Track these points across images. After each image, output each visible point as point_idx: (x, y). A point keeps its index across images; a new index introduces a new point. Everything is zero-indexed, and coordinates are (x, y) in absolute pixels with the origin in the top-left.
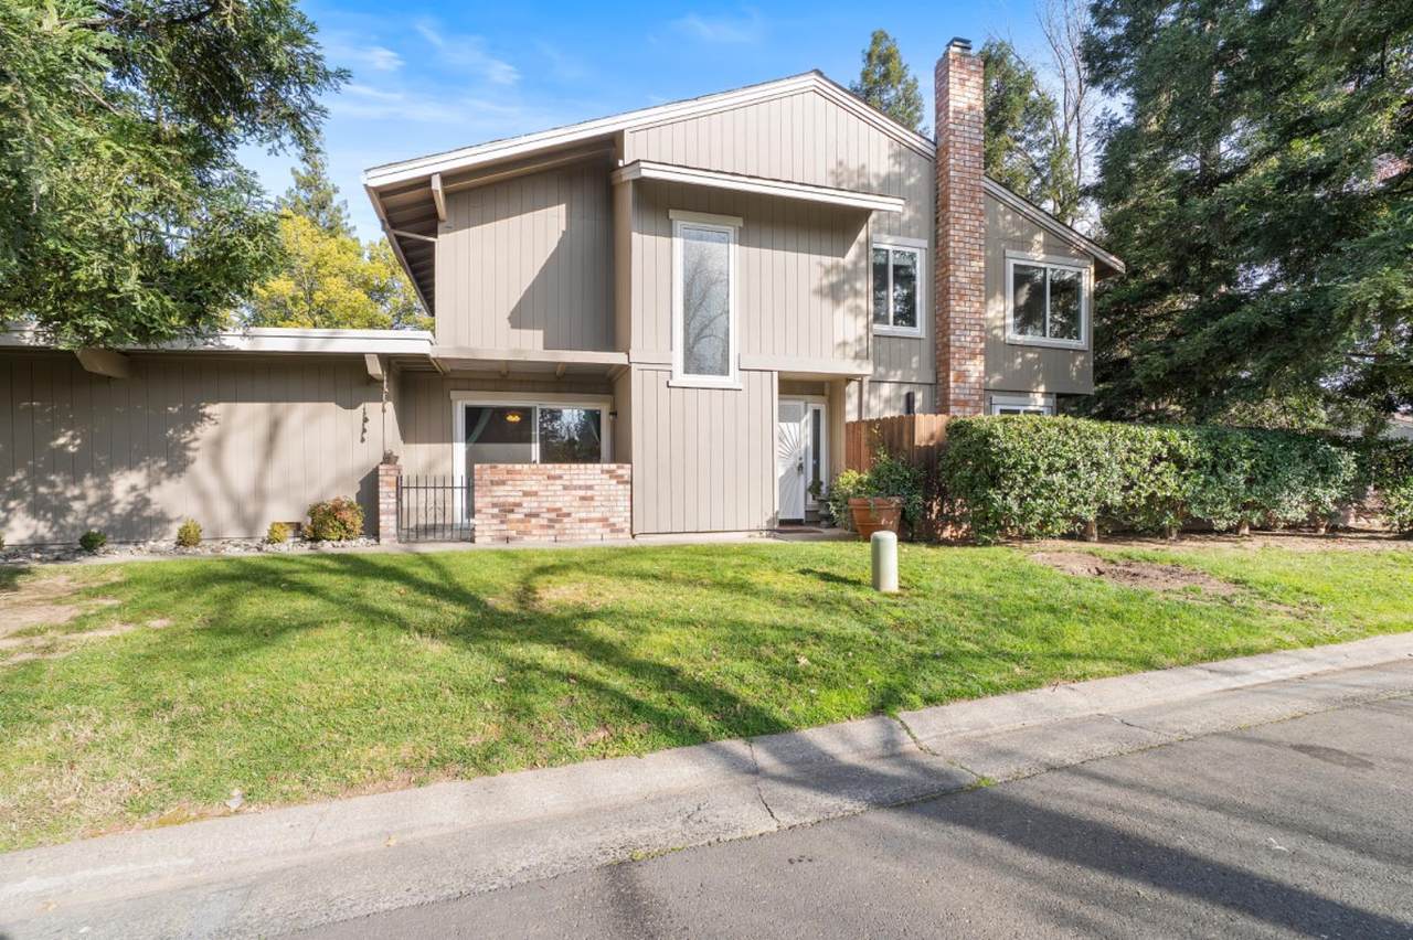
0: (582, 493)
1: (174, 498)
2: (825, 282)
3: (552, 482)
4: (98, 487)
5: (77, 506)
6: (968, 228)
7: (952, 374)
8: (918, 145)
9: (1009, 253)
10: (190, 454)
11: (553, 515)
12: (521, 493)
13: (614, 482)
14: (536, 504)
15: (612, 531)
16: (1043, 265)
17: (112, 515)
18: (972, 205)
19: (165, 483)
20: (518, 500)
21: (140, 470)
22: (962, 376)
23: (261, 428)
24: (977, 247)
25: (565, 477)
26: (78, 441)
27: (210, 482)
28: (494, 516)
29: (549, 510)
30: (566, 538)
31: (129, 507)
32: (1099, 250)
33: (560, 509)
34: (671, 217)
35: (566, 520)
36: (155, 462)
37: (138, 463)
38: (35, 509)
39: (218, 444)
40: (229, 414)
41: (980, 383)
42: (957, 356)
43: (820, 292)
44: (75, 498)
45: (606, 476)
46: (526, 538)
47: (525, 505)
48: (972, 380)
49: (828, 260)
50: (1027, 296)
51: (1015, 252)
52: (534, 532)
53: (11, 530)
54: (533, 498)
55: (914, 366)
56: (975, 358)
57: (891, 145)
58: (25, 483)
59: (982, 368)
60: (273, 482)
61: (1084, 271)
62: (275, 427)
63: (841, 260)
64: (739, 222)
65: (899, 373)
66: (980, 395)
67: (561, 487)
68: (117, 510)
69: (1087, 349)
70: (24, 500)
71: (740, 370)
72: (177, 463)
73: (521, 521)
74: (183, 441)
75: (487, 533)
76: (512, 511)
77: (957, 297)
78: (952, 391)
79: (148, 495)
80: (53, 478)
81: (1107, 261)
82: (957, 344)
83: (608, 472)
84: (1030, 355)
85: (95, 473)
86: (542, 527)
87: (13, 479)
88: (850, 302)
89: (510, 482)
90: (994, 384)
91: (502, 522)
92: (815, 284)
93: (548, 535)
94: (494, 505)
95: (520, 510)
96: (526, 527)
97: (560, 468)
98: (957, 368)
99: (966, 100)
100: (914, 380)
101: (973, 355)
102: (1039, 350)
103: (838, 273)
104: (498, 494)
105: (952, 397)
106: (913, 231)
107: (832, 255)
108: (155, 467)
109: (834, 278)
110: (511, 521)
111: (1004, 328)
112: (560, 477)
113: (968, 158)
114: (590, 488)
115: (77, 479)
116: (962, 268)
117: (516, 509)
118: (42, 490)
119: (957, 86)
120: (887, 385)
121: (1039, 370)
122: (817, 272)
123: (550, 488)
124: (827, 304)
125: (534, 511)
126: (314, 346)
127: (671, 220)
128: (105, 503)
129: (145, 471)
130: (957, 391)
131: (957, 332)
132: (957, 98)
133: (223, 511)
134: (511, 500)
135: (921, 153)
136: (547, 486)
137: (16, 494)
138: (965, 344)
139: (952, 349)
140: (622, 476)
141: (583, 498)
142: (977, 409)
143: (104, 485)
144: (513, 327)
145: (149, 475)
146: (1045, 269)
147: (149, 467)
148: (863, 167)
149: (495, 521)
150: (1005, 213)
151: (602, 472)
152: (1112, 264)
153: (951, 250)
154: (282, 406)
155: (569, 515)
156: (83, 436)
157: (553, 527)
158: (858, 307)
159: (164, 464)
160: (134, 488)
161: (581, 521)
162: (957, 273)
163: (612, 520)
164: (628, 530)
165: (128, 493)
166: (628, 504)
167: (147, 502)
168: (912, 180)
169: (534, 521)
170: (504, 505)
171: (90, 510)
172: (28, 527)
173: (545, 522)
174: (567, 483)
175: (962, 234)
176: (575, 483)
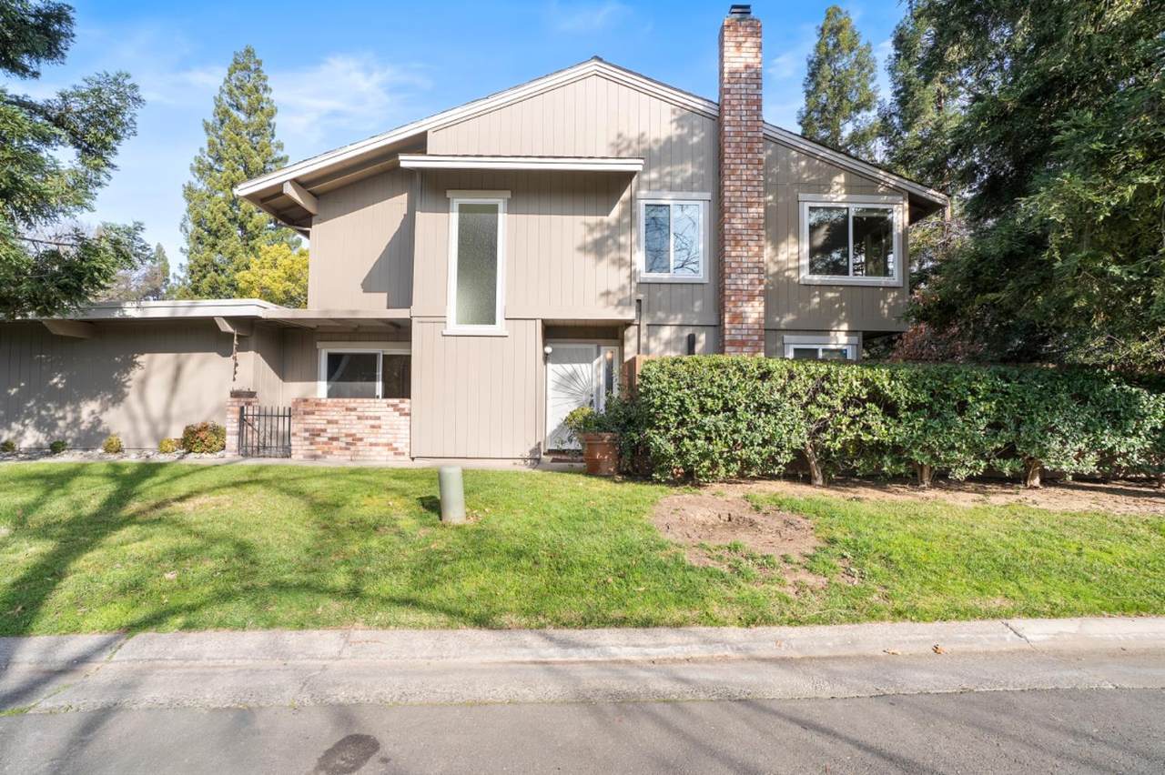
0: (372, 422)
1: (115, 420)
2: (589, 239)
3: (348, 413)
4: (74, 411)
5: (61, 423)
6: (744, 177)
7: (727, 316)
8: (701, 108)
9: (802, 197)
10: (126, 390)
11: (350, 440)
12: (325, 422)
13: (397, 413)
14: (337, 430)
15: (396, 454)
16: (844, 205)
17: (80, 430)
18: (750, 156)
19: (111, 409)
20: (323, 427)
21: (96, 401)
22: (738, 317)
23: (170, 371)
24: (756, 194)
25: (359, 409)
26: (64, 381)
27: (137, 409)
28: (305, 439)
29: (347, 435)
30: (359, 458)
31: (90, 425)
32: (913, 184)
33: (354, 435)
34: (448, 196)
35: (359, 443)
36: (106, 395)
37: (96, 396)
38: (39, 426)
39: (143, 382)
40: (151, 361)
41: (759, 324)
42: (733, 298)
43: (583, 249)
44: (60, 418)
45: (391, 409)
46: (328, 457)
47: (328, 431)
48: (750, 321)
49: (592, 220)
50: (825, 237)
51: (809, 195)
52: (335, 452)
53: (26, 438)
54: (335, 426)
55: (696, 310)
56: (754, 300)
57: (674, 112)
58: (35, 408)
59: (761, 309)
60: (175, 410)
61: (895, 207)
62: (179, 370)
63: (606, 219)
64: (508, 194)
65: (680, 316)
66: (760, 336)
67: (356, 418)
68: (83, 427)
69: (901, 285)
70: (33, 419)
71: (507, 319)
72: (118, 396)
73: (325, 443)
74: (123, 380)
75: (300, 452)
76: (319, 435)
77: (733, 243)
78: (727, 332)
79: (101, 418)
80: (49, 405)
81: (924, 195)
82: (733, 287)
83: (392, 405)
84: (830, 295)
85: (72, 403)
86: (341, 449)
87: (29, 405)
88: (613, 255)
89: (317, 413)
90: (786, 324)
91: (311, 444)
92: (579, 242)
93: (345, 455)
94: (306, 430)
95: (325, 435)
96: (329, 448)
97: (355, 402)
98: (733, 309)
99: (743, 60)
100: (695, 323)
101: (751, 297)
102: (841, 289)
103: (602, 230)
104: (311, 421)
105: (727, 338)
106: (695, 185)
107: (597, 215)
108: (105, 399)
109: (597, 235)
110: (319, 443)
111: (798, 269)
112: (355, 409)
113: (744, 113)
114: (379, 418)
115: (61, 406)
116: (739, 215)
117: (322, 434)
118: (43, 413)
119: (732, 49)
120: (668, 328)
121: (841, 309)
122: (582, 230)
123: (348, 417)
124: (590, 259)
125: (335, 436)
126: (181, 313)
127: (449, 199)
128: (76, 422)
129: (99, 401)
130: (733, 332)
131: (733, 276)
132: (732, 60)
133: (144, 429)
134: (318, 427)
135: (704, 114)
136: (345, 416)
137: (29, 415)
138: (741, 287)
139: (727, 292)
140: (403, 409)
141: (373, 427)
142: (757, 349)
143: (76, 410)
144: (364, 292)
145: (101, 404)
146: (848, 209)
147: (102, 398)
148: (643, 134)
149: (307, 443)
150: (799, 160)
151: (388, 406)
152: (931, 198)
153: (726, 200)
154: (184, 355)
155: (361, 440)
156: (67, 378)
157: (348, 449)
158: (621, 259)
159: (110, 396)
160: (93, 412)
161: (371, 445)
162: (733, 221)
163: (395, 445)
164: (407, 454)
165: (90, 416)
166: (408, 432)
167: (100, 422)
168: (695, 139)
169: (335, 443)
170: (313, 430)
171: (68, 427)
172: (34, 436)
173: (343, 445)
174: (361, 414)
175: (738, 183)
176: (366, 414)
